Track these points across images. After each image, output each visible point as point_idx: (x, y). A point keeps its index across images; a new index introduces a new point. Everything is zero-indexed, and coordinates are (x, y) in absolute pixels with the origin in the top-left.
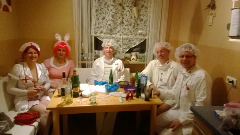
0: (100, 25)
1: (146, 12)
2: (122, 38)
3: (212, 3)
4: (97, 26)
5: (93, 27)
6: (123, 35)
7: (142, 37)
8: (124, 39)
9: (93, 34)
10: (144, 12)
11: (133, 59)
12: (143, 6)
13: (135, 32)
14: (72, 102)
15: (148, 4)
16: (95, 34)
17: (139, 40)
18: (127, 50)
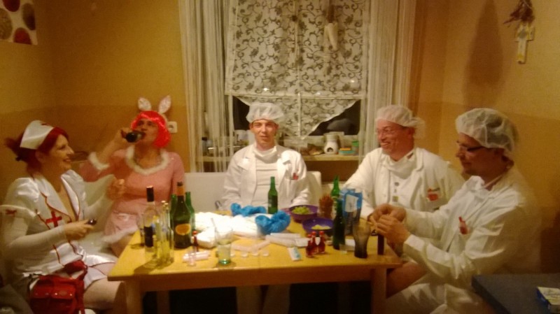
0: (245, 69)
1: (359, 33)
2: (301, 100)
3: (523, 5)
4: (240, 72)
5: (229, 75)
6: (304, 92)
7: (349, 95)
8: (306, 102)
9: (231, 90)
10: (354, 34)
11: (330, 149)
12: (349, 20)
13: (331, 83)
14: (172, 261)
15: (361, 14)
16: (235, 90)
17: (342, 102)
18: (314, 128)
